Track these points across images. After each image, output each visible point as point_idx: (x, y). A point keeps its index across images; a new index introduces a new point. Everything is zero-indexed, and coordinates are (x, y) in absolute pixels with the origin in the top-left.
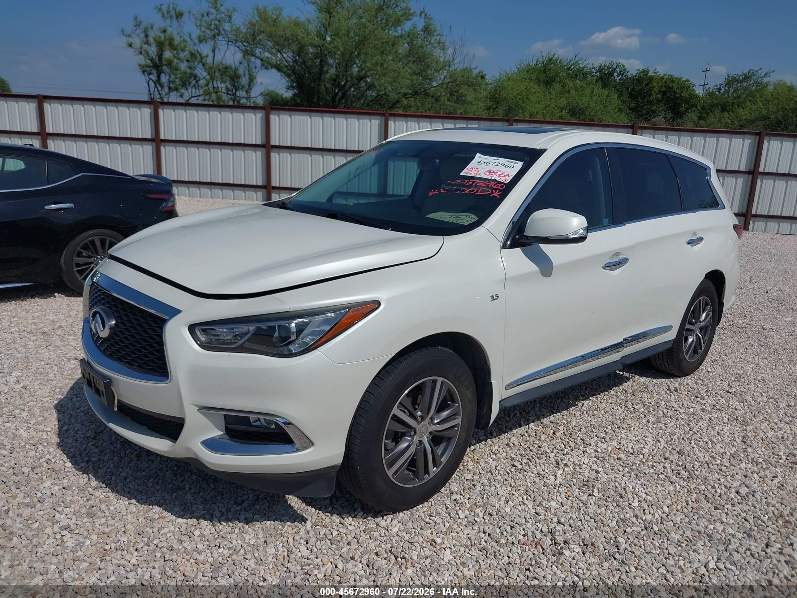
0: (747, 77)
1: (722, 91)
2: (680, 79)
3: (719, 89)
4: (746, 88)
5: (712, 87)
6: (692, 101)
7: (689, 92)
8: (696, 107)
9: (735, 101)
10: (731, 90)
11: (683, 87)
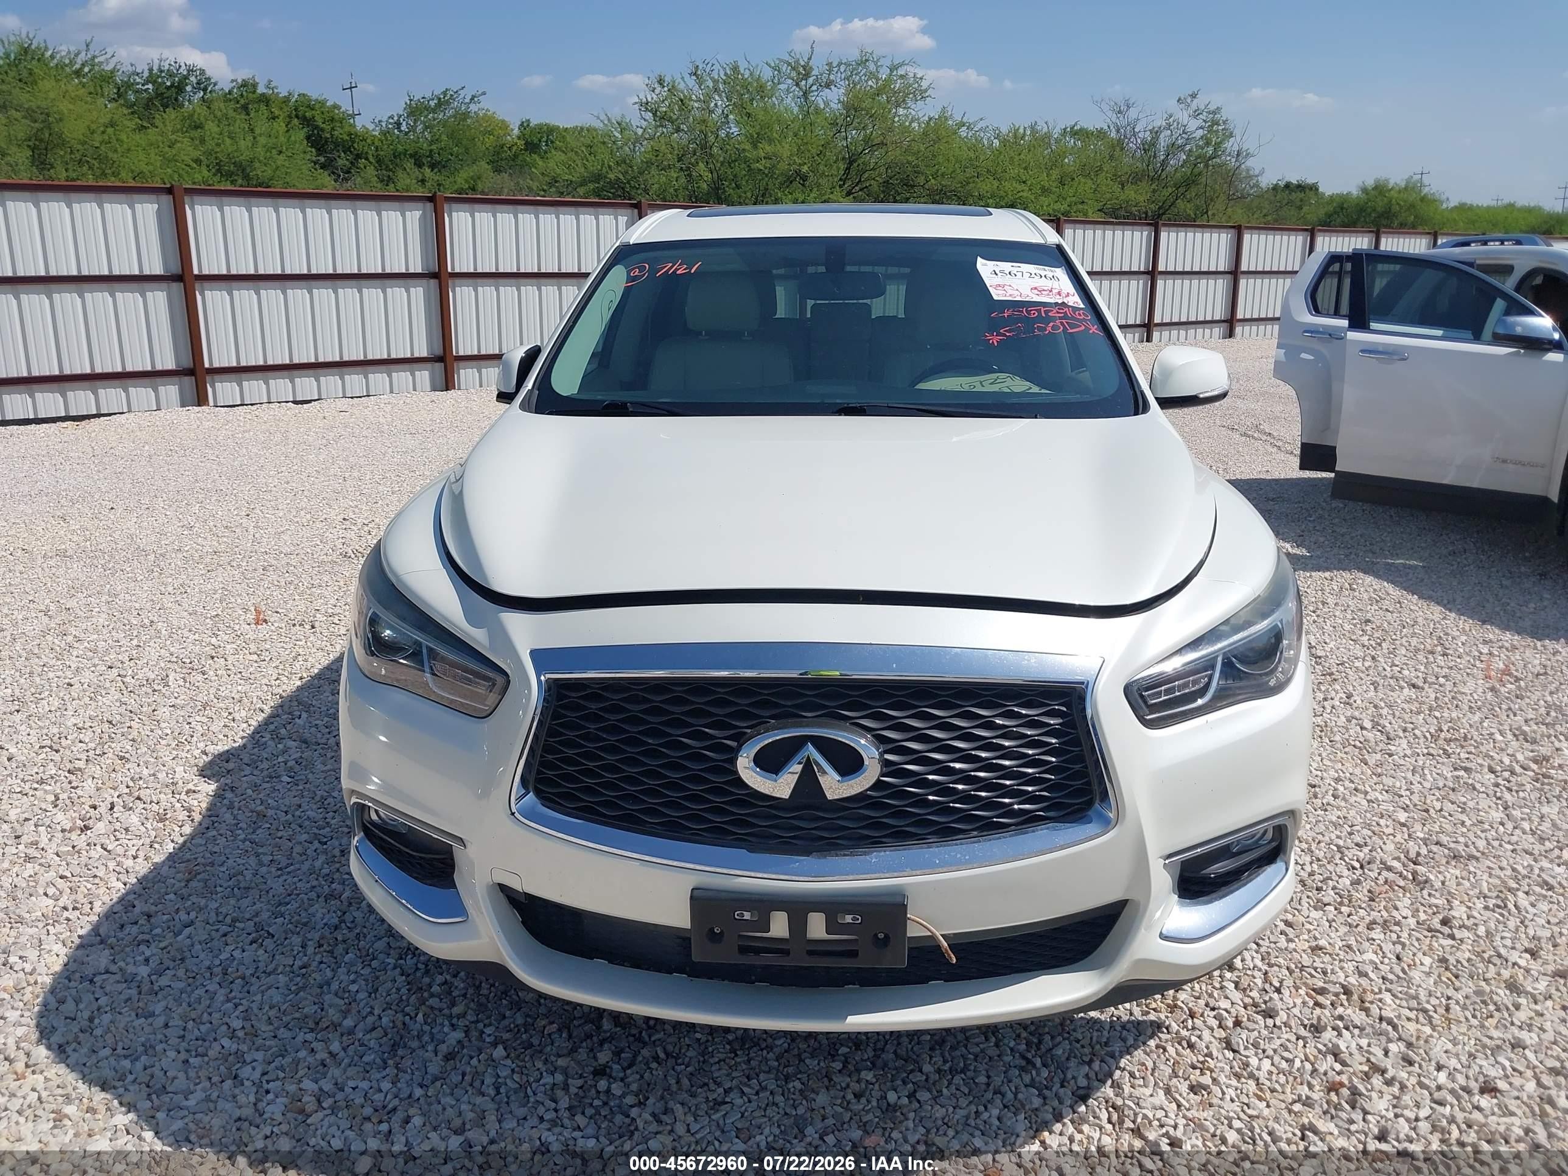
0: (442, 103)
1: (404, 127)
2: (322, 103)
3: (398, 125)
4: (444, 124)
5: (385, 119)
6: (356, 145)
7: (347, 129)
8: (367, 159)
9: (434, 147)
10: (420, 128)
11: (332, 120)
